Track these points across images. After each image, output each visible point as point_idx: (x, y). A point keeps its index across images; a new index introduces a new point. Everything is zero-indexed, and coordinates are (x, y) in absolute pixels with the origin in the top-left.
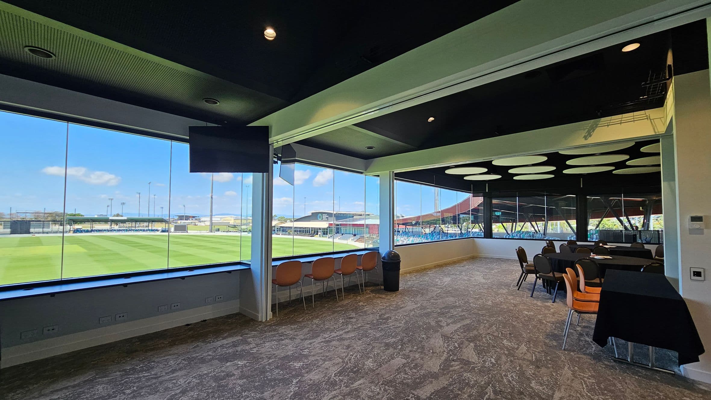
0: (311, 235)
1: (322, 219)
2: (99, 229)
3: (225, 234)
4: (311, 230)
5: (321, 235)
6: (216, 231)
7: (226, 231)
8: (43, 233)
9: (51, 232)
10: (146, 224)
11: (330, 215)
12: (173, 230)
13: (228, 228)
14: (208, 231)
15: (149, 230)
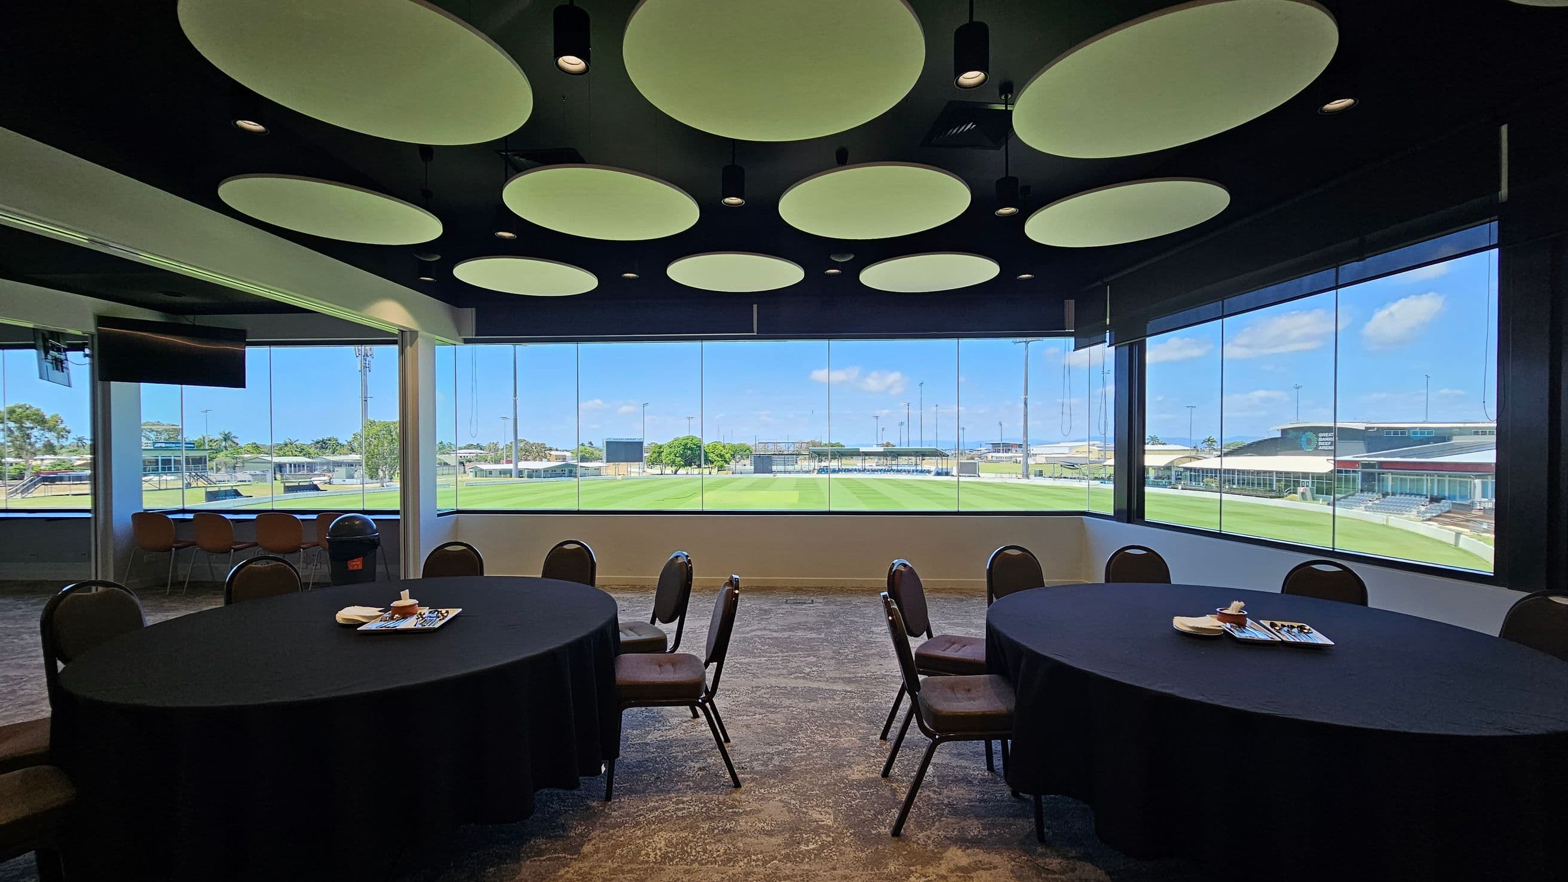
0: (1273, 494)
1: (1316, 449)
4: (1275, 479)
5: (1308, 494)
6: (1036, 475)
7: (1056, 475)
8: (785, 472)
9: (796, 472)
10: (911, 460)
11: (1346, 433)
12: (955, 472)
13: (1059, 470)
14: (1020, 476)
15: (917, 471)
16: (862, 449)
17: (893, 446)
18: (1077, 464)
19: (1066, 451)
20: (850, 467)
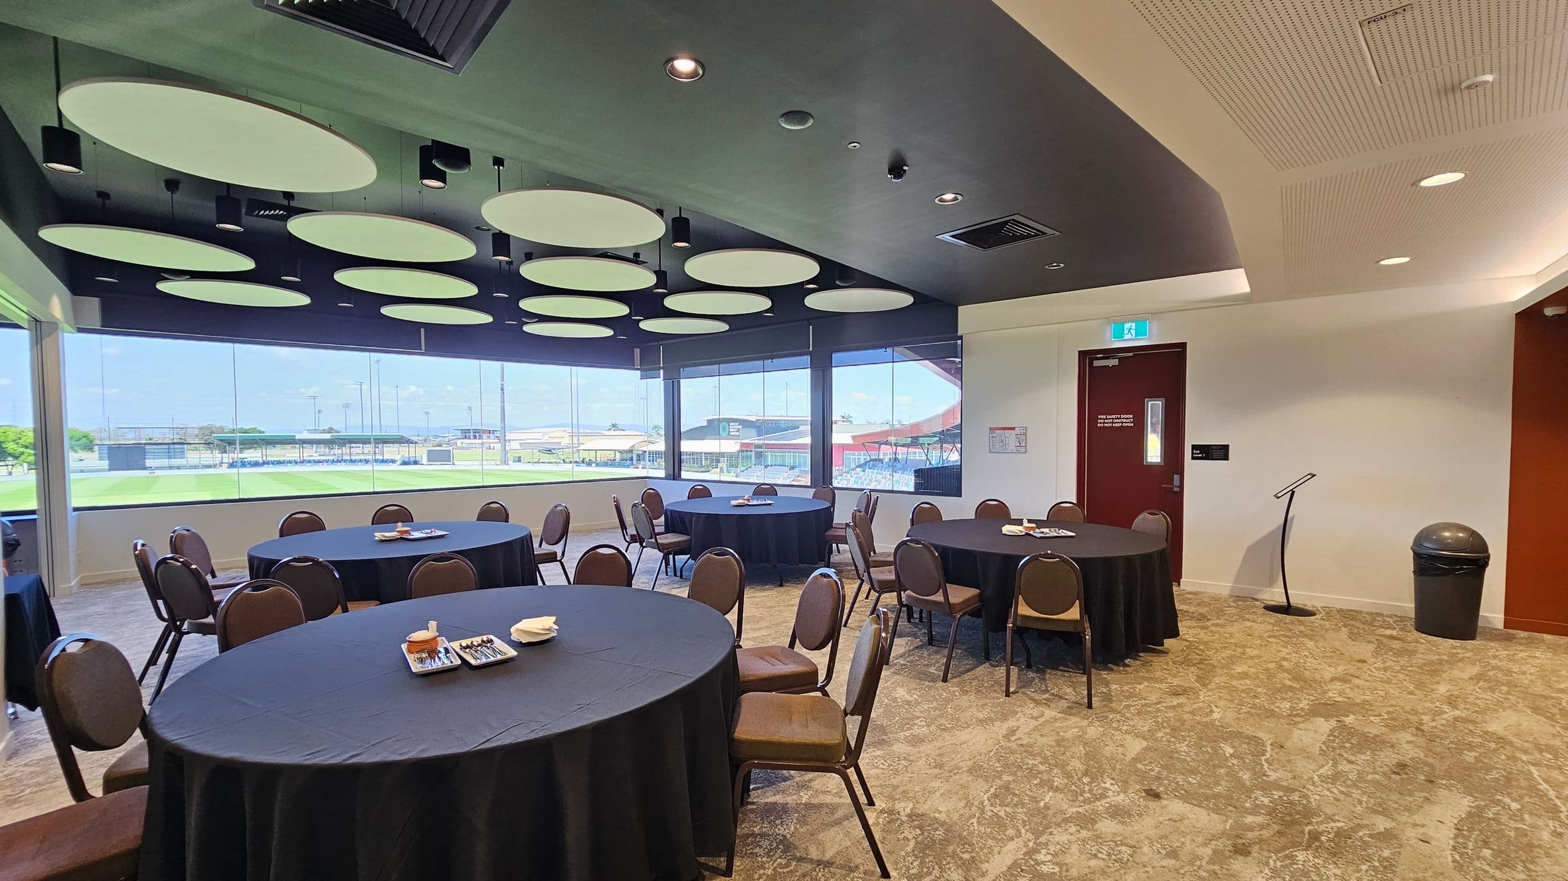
0: (703, 469)
1: (729, 434)
2: (278, 459)
3: (530, 467)
4: (703, 457)
5: (725, 468)
6: (514, 461)
7: (535, 460)
8: (171, 468)
9: (185, 467)
10: (369, 448)
11: (745, 423)
12: (425, 461)
13: (537, 456)
14: (499, 463)
15: (376, 461)
16: (298, 437)
17: (338, 432)
18: (554, 449)
19: (539, 436)
20: (282, 459)
